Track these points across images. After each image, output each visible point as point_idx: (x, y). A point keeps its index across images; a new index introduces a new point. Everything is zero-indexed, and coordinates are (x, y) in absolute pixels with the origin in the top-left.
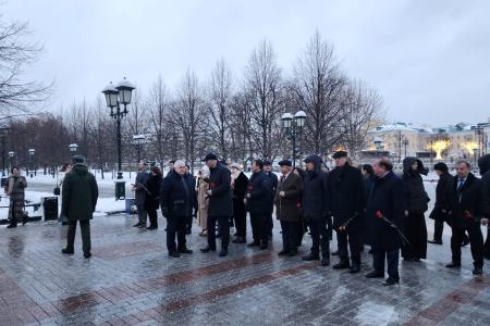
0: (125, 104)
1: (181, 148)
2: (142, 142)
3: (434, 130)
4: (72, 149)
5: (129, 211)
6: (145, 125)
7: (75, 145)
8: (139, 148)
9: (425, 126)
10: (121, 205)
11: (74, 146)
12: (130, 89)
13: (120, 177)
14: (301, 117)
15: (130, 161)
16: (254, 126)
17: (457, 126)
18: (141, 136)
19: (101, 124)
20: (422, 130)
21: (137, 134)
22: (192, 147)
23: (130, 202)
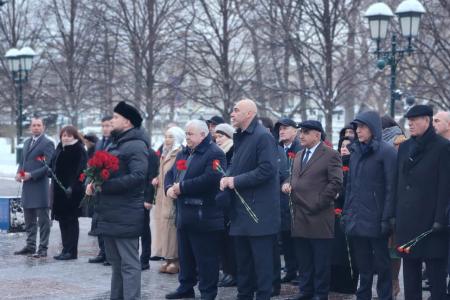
1: (122, 81)
2: (28, 64)
6: (33, 22)
16: (308, 33)
18: (27, 51)
21: (14, 45)
22: (150, 80)
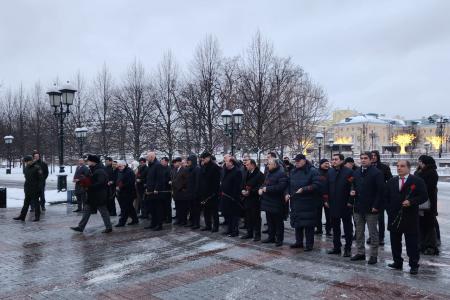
0: (68, 105)
2: (85, 134)
3: (406, 122)
4: (7, 142)
5: (69, 201)
7: (11, 137)
8: (82, 141)
9: (398, 117)
10: (63, 196)
11: (9, 138)
12: (73, 92)
13: (62, 170)
14: (238, 115)
15: (71, 154)
17: (430, 118)
18: (84, 129)
19: (39, 113)
20: (393, 123)
21: (79, 126)
23: (70, 194)
